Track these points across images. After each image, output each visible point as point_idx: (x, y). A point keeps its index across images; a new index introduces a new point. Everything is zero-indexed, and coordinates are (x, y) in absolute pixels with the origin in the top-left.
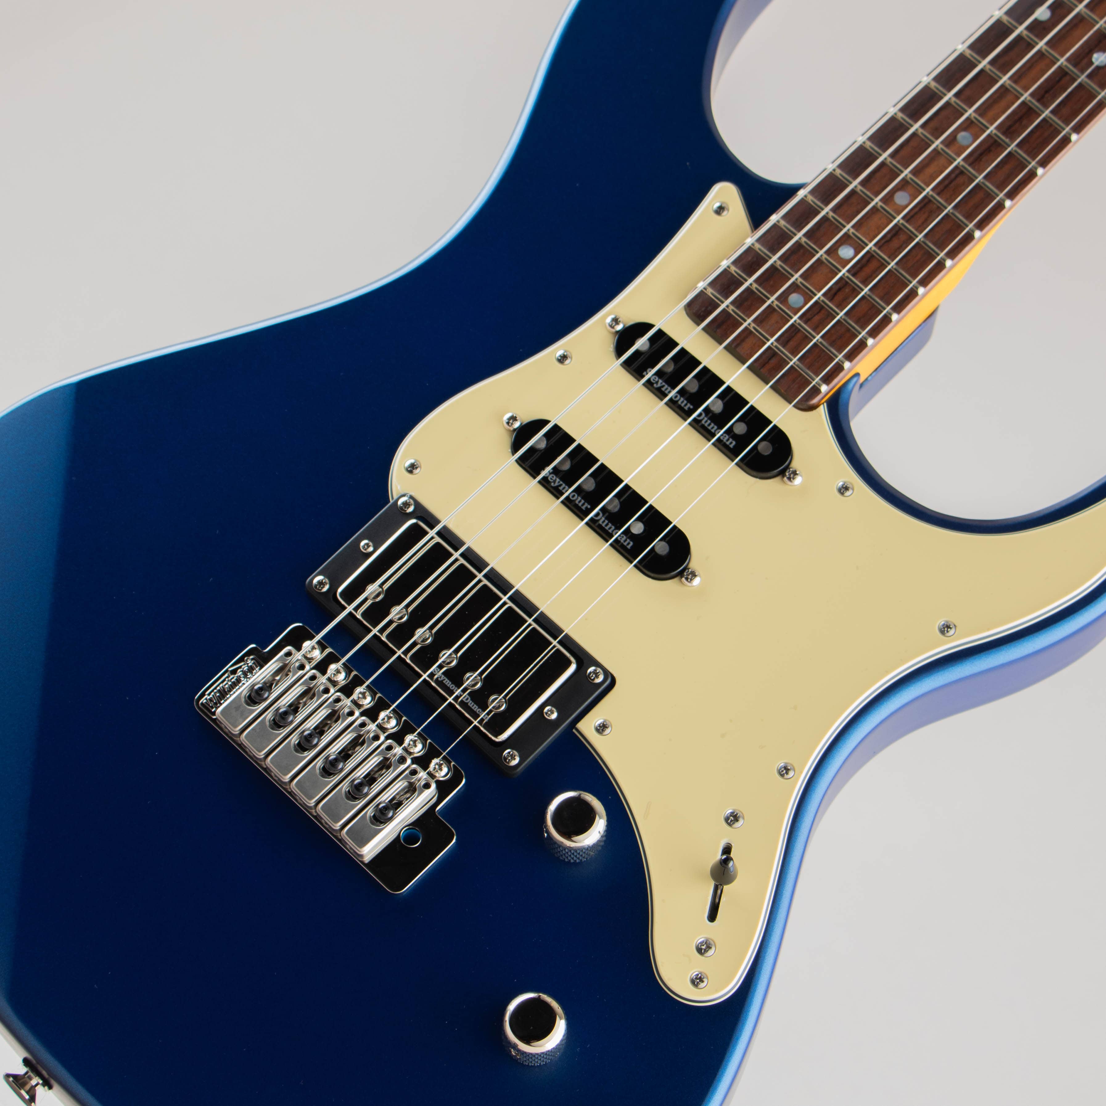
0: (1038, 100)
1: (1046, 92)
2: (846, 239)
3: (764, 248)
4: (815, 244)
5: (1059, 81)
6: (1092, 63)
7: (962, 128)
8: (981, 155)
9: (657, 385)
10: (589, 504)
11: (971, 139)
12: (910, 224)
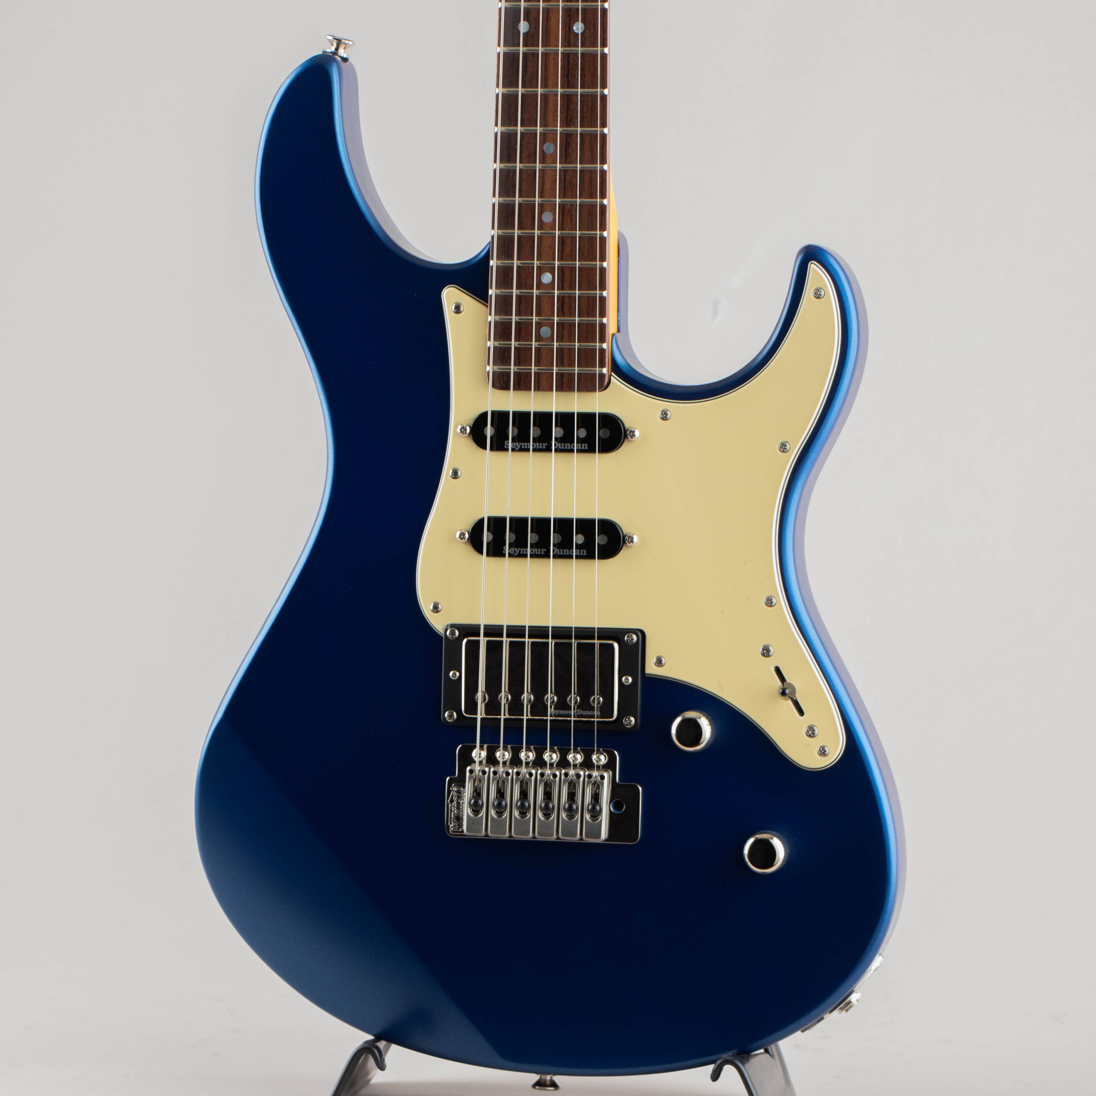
0: (568, 87)
1: (568, 76)
2: (541, 271)
3: (502, 315)
4: (526, 289)
5: (568, 63)
6: (577, 34)
7: (543, 142)
8: (566, 150)
9: (517, 447)
10: (544, 549)
11: (552, 145)
12: (565, 230)
